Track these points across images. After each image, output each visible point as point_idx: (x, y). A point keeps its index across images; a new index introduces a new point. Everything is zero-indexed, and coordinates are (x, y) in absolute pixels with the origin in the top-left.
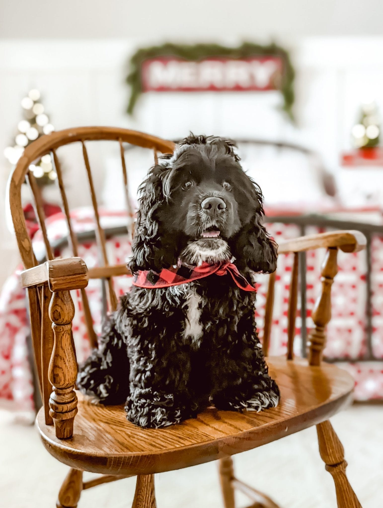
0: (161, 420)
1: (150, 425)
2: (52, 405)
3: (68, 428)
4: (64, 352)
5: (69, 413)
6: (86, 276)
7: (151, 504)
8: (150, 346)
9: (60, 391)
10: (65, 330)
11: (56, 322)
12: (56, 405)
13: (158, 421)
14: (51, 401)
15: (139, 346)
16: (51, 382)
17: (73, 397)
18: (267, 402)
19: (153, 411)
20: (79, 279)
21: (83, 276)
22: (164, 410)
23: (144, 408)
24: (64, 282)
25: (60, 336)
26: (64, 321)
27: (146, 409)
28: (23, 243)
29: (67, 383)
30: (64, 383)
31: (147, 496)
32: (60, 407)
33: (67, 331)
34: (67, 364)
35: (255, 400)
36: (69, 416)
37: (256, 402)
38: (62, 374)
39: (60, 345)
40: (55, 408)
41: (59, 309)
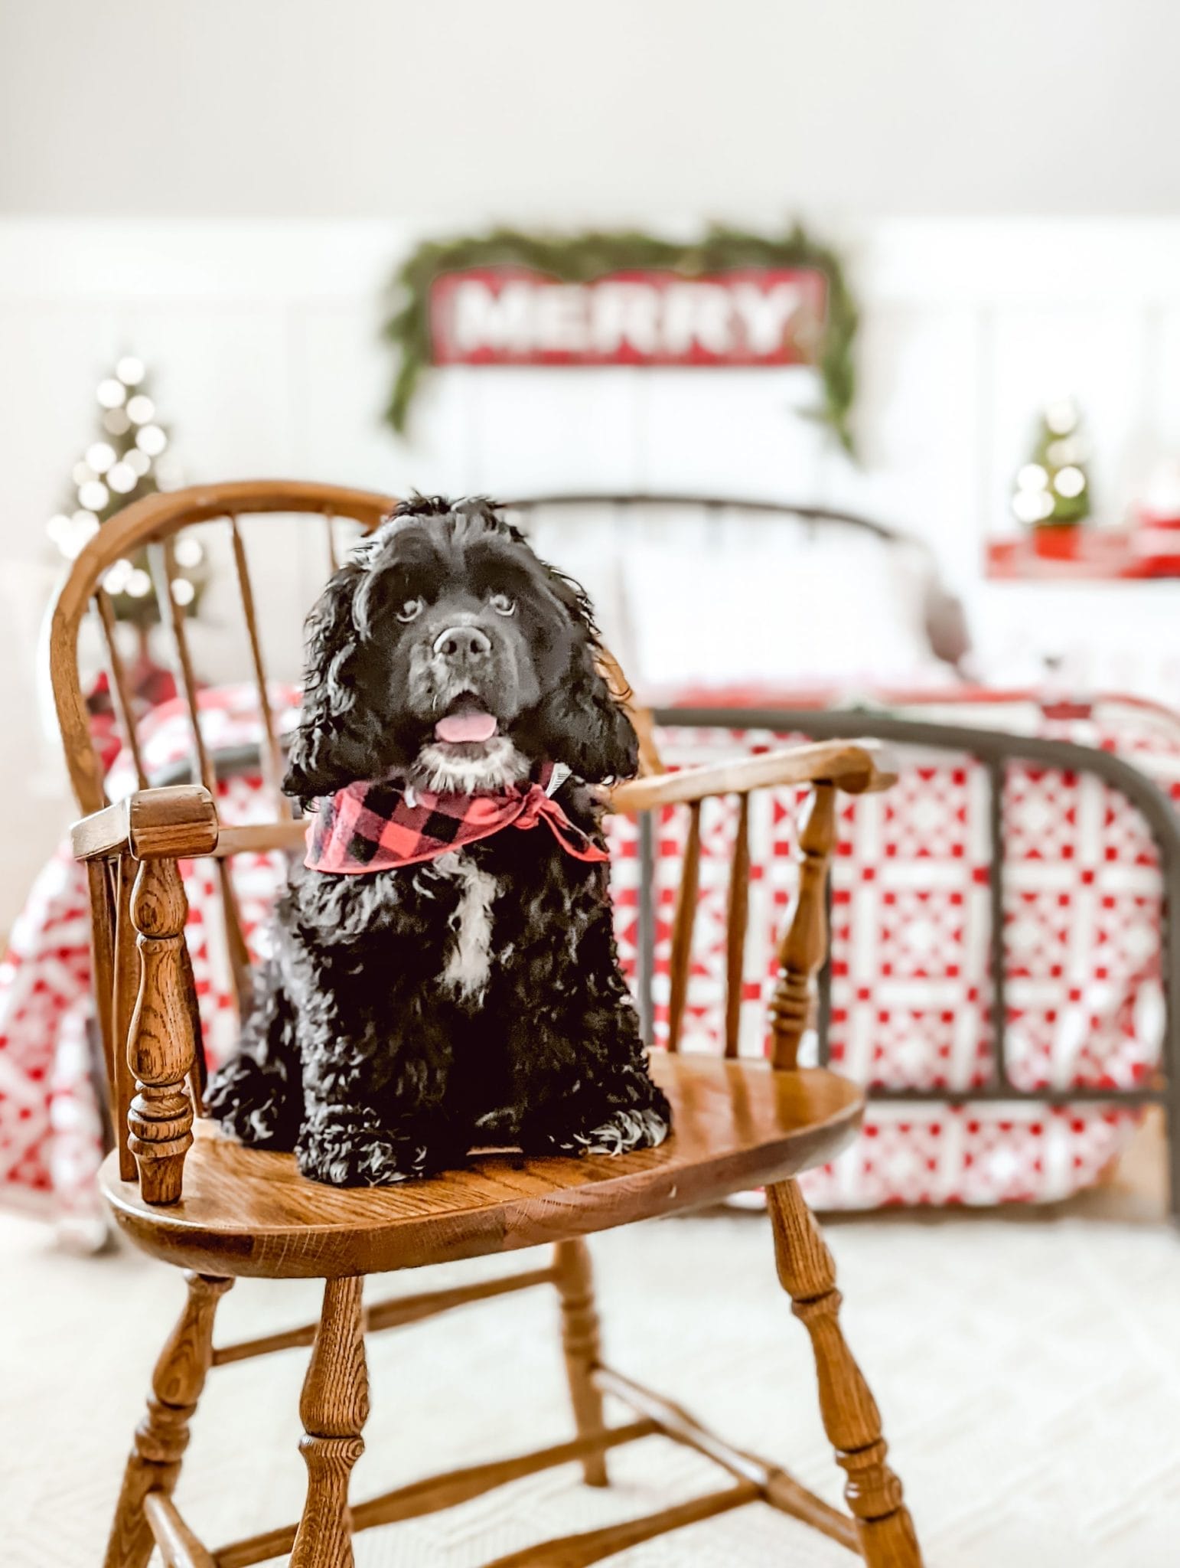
0: (381, 1168)
1: (356, 1180)
2: (134, 1124)
3: (171, 1180)
4: (164, 1001)
5: (174, 1144)
6: (212, 826)
7: (352, 1352)
9: (154, 1092)
10: (165, 949)
11: (145, 929)
12: (142, 1122)
13: (374, 1170)
14: (132, 1116)
16: (133, 1070)
17: (182, 1106)
18: (636, 1133)
19: (363, 1149)
20: (195, 832)
21: (205, 827)
22: (389, 1146)
23: (340, 1143)
24: (164, 837)
25: (154, 968)
26: (164, 930)
27: (347, 1146)
28: (79, 760)
29: (169, 1071)
30: (162, 1073)
31: (345, 1332)
32: (152, 1129)
33: (171, 951)
34: (171, 1033)
35: (608, 1128)
36: (173, 1148)
37: (609, 1133)
38: (158, 1051)
39: (153, 984)
40: (141, 1131)
41: (153, 902)
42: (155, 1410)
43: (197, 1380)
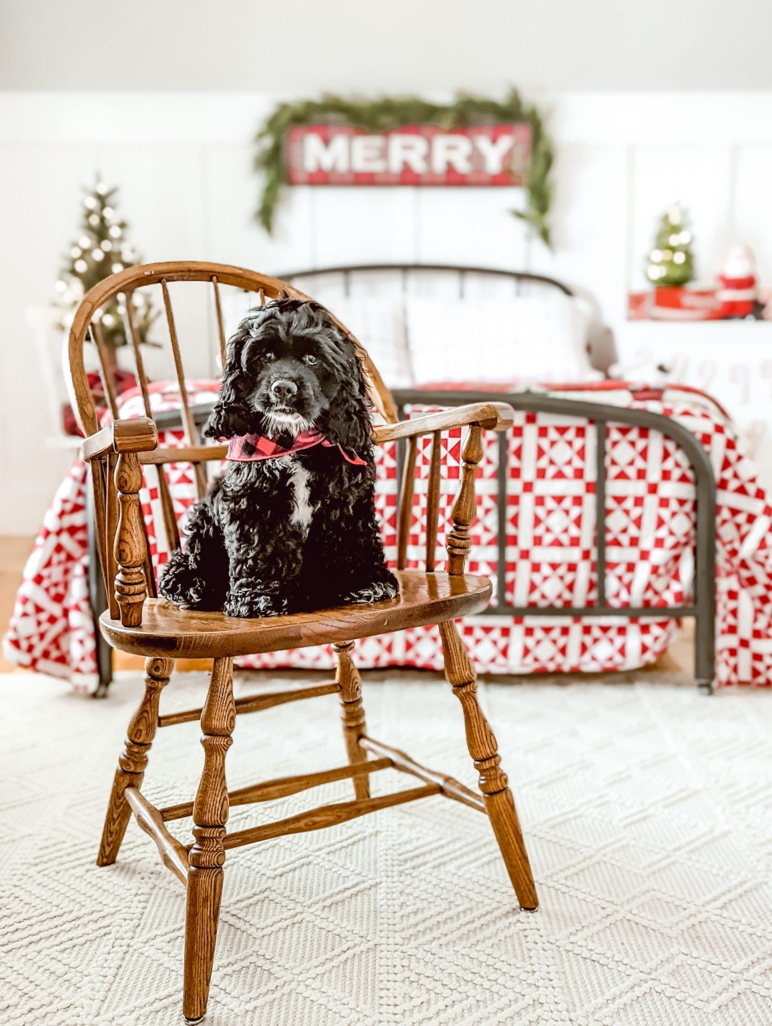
0: (265, 609)
1: (253, 614)
2: (117, 586)
3: (136, 615)
4: (132, 526)
5: (137, 596)
6: (154, 436)
8: (251, 531)
9: (127, 570)
10: (132, 500)
11: (122, 490)
12: (122, 585)
13: (261, 609)
14: (116, 583)
15: (239, 532)
16: (117, 560)
17: (141, 578)
18: (381, 593)
19: (256, 600)
21: (150, 437)
22: (269, 598)
23: (245, 597)
24: (130, 441)
25: (126, 508)
26: (131, 490)
27: (248, 599)
28: (85, 408)
29: (136, 560)
30: (131, 561)
32: (127, 588)
33: (135, 500)
34: (135, 539)
35: (367, 590)
36: (137, 599)
37: (367, 593)
38: (129, 550)
39: (126, 517)
40: (121, 590)
41: (126, 476)
42: (129, 747)
43: (151, 733)
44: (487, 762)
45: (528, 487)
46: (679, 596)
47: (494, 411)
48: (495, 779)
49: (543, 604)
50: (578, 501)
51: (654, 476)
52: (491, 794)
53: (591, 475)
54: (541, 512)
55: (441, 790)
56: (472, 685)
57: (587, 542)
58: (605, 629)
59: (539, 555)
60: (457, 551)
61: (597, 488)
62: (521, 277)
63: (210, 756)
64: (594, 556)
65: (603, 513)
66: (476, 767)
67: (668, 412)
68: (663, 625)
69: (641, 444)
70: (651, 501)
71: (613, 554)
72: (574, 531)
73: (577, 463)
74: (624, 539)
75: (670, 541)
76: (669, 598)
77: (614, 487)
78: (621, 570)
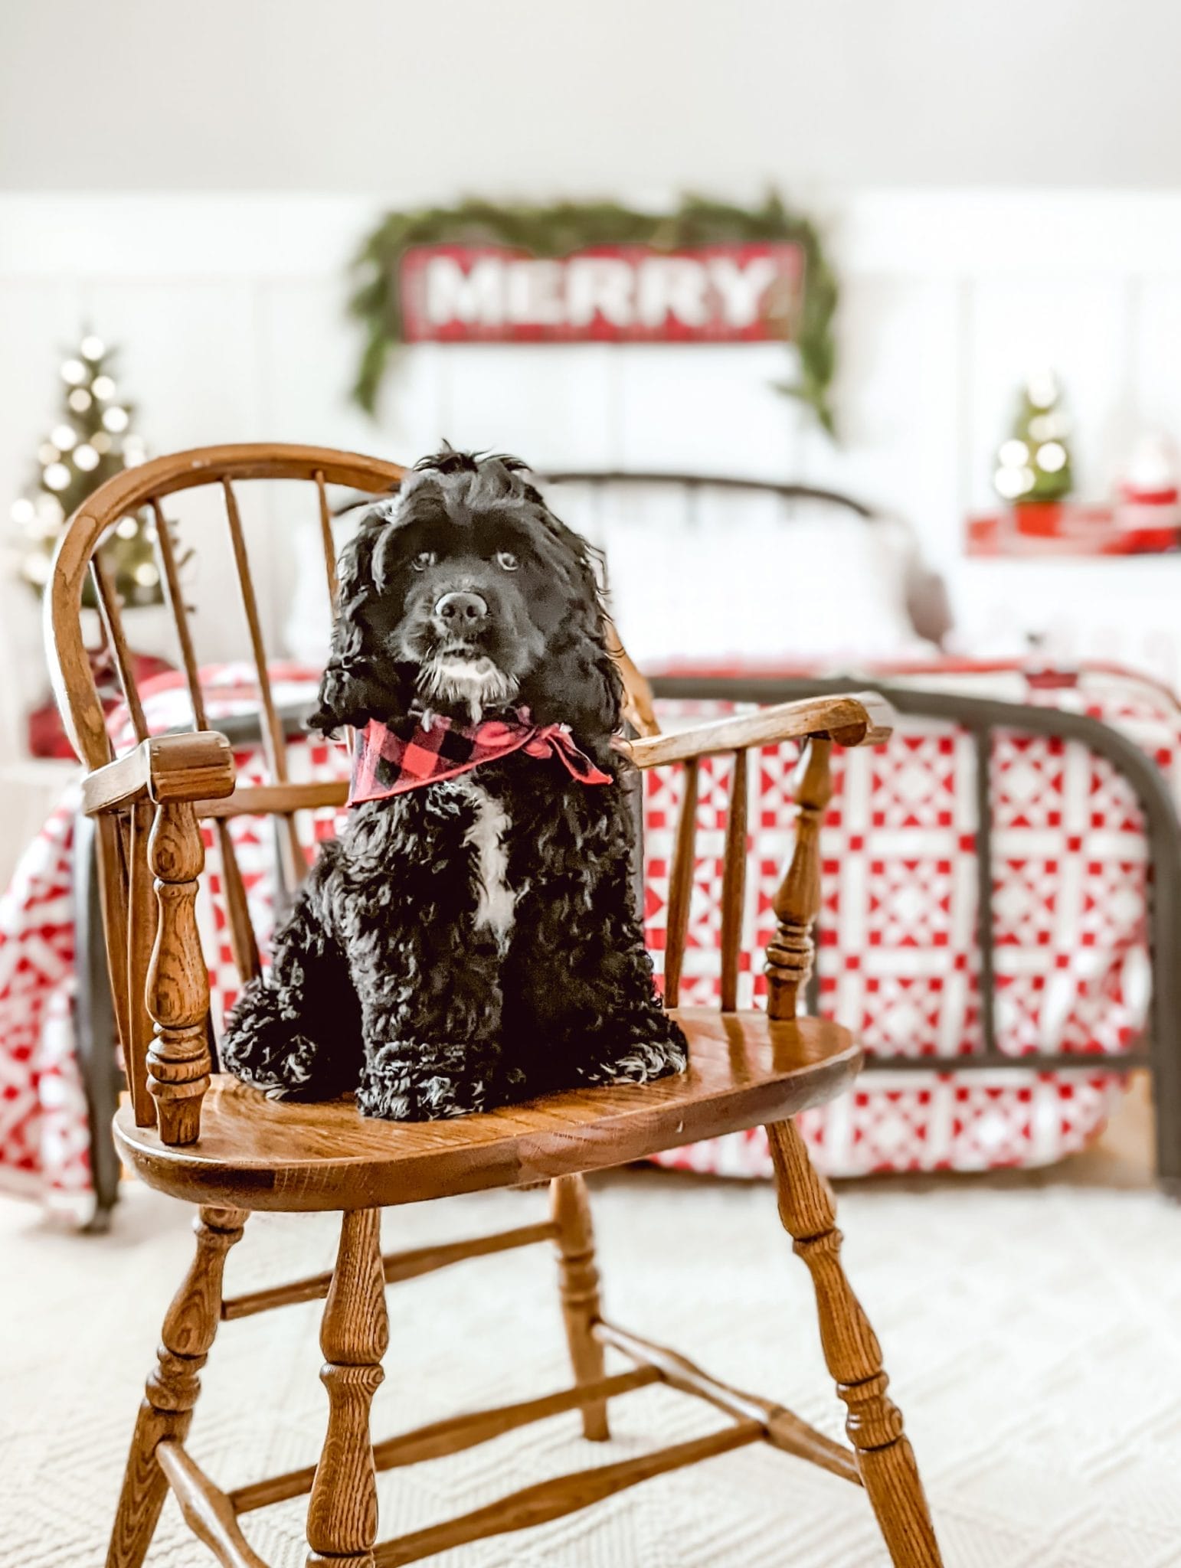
0: (440, 1102)
1: (418, 1113)
2: (153, 1067)
3: (188, 1121)
4: (181, 944)
5: (191, 1085)
6: (229, 769)
8: (401, 948)
9: (172, 1034)
10: (183, 894)
11: (164, 876)
12: (162, 1064)
13: (433, 1104)
14: (150, 1059)
15: (377, 952)
16: (152, 1013)
17: (200, 1049)
18: (659, 1064)
19: (422, 1085)
20: (213, 775)
21: (224, 771)
22: (447, 1080)
23: (400, 1079)
25: (172, 909)
26: (182, 875)
27: (406, 1083)
28: (86, 715)
29: (188, 1014)
30: (181, 1015)
32: (171, 1071)
33: (189, 896)
34: (188, 972)
35: (633, 1060)
36: (191, 1090)
37: (633, 1064)
38: (177, 994)
39: (170, 929)
40: (160, 1073)
41: (171, 847)
42: (165, 1362)
43: (207, 1334)
44: (864, 1387)
45: (856, 843)
46: (1125, 1034)
47: (859, 710)
48: (881, 1420)
49: (885, 1051)
50: (944, 867)
51: (1076, 821)
52: (873, 1450)
53: (966, 821)
54: (880, 886)
55: (763, 1433)
56: (831, 1236)
57: (962, 937)
58: (994, 1093)
59: (877, 962)
60: (783, 975)
61: (977, 844)
62: (790, 492)
63: (342, 1407)
64: (975, 962)
65: (988, 887)
66: (842, 1395)
67: (1095, 713)
68: (1098, 1084)
69: (1052, 766)
70: (1072, 867)
71: (1007, 960)
72: (939, 921)
73: (942, 801)
74: (1027, 934)
75: (1107, 937)
76: (1108, 1038)
77: (1006, 843)
78: (1021, 987)
